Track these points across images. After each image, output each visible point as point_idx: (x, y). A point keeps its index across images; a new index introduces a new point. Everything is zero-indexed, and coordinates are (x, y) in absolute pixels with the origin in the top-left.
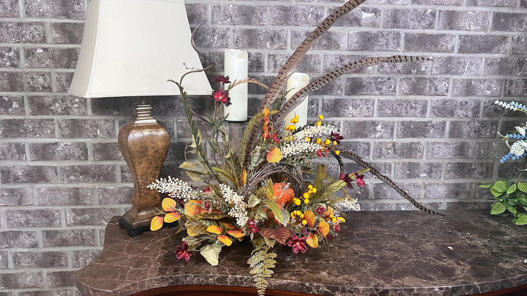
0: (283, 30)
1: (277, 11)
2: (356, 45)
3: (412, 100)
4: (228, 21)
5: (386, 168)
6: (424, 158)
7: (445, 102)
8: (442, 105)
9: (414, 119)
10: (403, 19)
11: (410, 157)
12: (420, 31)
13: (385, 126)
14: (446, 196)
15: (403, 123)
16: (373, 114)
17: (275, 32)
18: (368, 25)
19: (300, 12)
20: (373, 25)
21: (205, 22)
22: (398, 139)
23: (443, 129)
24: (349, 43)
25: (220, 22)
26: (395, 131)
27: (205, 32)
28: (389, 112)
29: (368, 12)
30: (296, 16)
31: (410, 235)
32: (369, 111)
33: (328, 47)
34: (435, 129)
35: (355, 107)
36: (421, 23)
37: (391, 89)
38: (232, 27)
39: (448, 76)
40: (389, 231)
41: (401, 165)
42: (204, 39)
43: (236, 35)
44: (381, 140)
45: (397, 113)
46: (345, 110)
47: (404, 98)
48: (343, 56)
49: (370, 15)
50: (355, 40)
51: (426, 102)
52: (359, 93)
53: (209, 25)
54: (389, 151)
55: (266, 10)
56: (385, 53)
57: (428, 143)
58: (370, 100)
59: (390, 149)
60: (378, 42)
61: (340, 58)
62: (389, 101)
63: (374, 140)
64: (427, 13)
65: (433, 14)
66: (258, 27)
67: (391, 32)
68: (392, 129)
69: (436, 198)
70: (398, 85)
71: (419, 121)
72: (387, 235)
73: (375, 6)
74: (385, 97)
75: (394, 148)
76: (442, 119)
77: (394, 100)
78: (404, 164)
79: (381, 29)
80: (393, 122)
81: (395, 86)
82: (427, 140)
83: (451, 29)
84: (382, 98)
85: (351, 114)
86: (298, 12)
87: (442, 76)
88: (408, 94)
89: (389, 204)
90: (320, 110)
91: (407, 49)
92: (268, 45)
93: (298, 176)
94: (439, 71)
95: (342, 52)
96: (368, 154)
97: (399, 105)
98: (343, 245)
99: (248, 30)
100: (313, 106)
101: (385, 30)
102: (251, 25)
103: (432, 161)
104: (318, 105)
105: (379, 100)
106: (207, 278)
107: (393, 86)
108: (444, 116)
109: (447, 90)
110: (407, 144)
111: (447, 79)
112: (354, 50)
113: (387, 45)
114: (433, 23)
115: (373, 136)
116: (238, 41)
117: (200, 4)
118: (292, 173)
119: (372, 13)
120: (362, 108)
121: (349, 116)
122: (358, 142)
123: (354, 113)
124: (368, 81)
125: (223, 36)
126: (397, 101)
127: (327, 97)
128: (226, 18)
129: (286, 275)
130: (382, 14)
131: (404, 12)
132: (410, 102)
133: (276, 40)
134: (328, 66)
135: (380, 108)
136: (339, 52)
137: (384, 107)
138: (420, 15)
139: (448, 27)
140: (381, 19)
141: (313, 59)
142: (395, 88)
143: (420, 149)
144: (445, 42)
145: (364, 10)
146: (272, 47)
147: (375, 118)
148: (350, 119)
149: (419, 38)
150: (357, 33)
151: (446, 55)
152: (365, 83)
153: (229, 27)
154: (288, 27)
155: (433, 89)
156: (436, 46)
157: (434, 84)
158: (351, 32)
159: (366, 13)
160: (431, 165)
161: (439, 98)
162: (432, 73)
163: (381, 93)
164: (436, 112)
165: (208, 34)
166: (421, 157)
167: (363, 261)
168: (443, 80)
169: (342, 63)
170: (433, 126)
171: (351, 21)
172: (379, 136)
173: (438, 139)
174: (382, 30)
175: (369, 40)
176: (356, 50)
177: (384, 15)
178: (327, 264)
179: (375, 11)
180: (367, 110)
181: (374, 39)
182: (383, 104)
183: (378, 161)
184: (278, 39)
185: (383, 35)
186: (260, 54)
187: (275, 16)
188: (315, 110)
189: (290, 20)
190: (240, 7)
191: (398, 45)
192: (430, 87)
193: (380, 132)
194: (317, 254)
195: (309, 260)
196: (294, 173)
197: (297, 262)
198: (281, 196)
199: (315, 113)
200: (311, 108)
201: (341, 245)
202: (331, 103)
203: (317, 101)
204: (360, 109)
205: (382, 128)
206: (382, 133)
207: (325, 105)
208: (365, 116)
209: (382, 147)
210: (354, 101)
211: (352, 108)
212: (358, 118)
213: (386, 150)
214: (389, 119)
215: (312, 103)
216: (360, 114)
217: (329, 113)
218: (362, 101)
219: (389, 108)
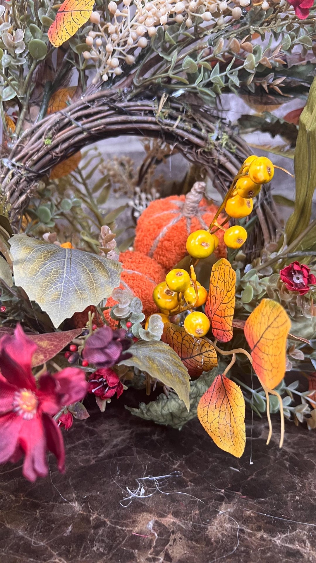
194: (292, 487)
195: (237, 516)
196: (218, 139)
197: (169, 520)
198: (165, 230)
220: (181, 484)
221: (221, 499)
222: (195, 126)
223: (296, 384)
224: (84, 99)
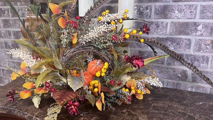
5: (204, 60)
13: (206, 26)
16: (195, 17)
28: (210, 15)
31: (201, 117)
32: (192, 14)
35: (180, 11)
40: (185, 109)
44: (201, 38)
46: (172, 14)
54: (208, 46)
58: (193, 5)
59: (209, 45)
62: (210, 6)
63: (195, 37)
68: (212, 29)
72: (180, 112)
74: (208, 2)
75: (212, 44)
84: (204, 4)
85: (176, 17)
89: (204, 87)
90: (153, 14)
93: (107, 56)
96: (189, 48)
98: (134, 113)
100: (148, 11)
104: (151, 10)
105: (201, 5)
106: (24, 115)
115: (195, 34)
118: (101, 54)
120: (186, 12)
121: (175, 18)
122: (181, 39)
123: (179, 16)
135: (202, 12)
137: (205, 11)
147: (197, 20)
148: (175, 20)
172: (200, 35)
180: (190, 14)
182: (205, 8)
183: (197, 54)
188: (149, 14)
193: (200, 31)
195: (96, 119)
196: (103, 53)
197: (86, 118)
198: (93, 68)
199: (149, 16)
200: (146, 12)
201: (132, 112)
202: (161, 8)
203: (150, 7)
204: (184, 13)
205: (202, 28)
206: (202, 32)
207: (156, 9)
208: (189, 18)
209: (202, 43)
210: (179, 7)
211: (177, 12)
212: (182, 20)
213: (205, 46)
214: (210, 21)
215: (147, 8)
216: (184, 17)
217: (159, 16)
218: (187, 6)
219: (210, 12)
220: (89, 114)
221: (94, 116)
222: (99, 51)
224: (78, 47)
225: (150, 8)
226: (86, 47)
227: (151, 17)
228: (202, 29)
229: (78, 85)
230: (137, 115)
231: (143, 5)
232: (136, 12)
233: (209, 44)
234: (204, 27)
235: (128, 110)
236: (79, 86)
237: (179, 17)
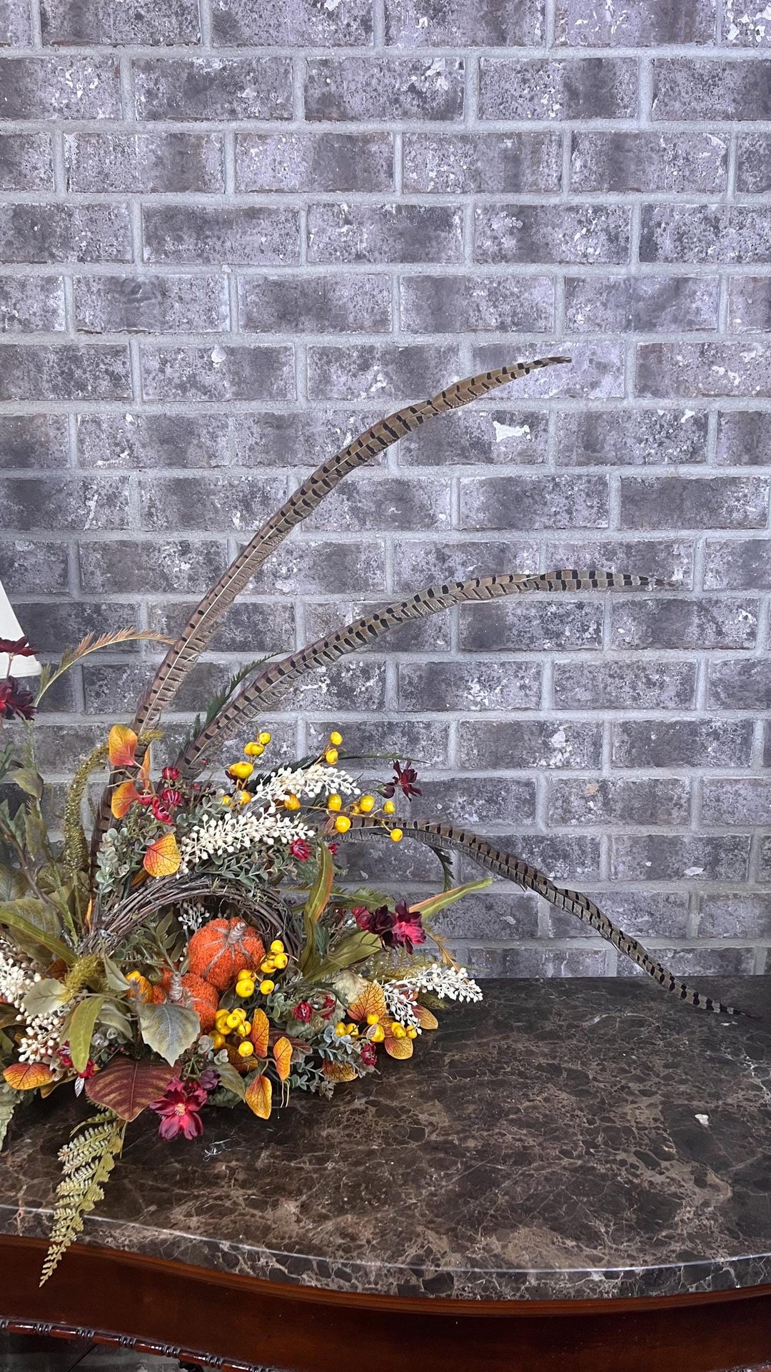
0: (275, 480)
1: (256, 429)
2: (481, 516)
3: (649, 663)
4: (125, 459)
5: (583, 852)
6: (694, 825)
7: (747, 667)
8: (740, 674)
9: (657, 715)
10: (612, 438)
11: (652, 819)
12: (664, 471)
13: (575, 734)
14: (762, 932)
15: (626, 727)
16: (538, 704)
17: (252, 485)
18: (512, 460)
19: (319, 429)
20: (528, 458)
21: (61, 462)
22: (616, 771)
23: (747, 741)
24: (463, 510)
25: (100, 463)
26: (606, 750)
27: (61, 491)
28: (584, 696)
29: (512, 423)
30: (309, 440)
31: (604, 1070)
32: (526, 695)
33: (405, 523)
34: (723, 743)
35: (487, 684)
36: (667, 448)
37: (587, 635)
38: (134, 475)
39: (753, 594)
40: (553, 1051)
41: (628, 843)
42: (59, 507)
43: (146, 496)
44: (565, 775)
45: (609, 701)
46: (460, 693)
47: (627, 657)
48: (447, 545)
49: (517, 431)
50: (478, 500)
51: (691, 666)
52: (495, 647)
53: (73, 471)
54: (591, 804)
55: (225, 426)
56: (564, 535)
57: (702, 781)
58: (527, 665)
59: (593, 798)
60: (545, 504)
61: (438, 551)
62: (582, 666)
63: (547, 774)
64: (683, 420)
65: (700, 424)
66: (206, 473)
67: (580, 477)
68: (597, 744)
69: (735, 936)
70: (608, 621)
71: (674, 720)
72: (540, 1067)
73: (532, 406)
74: (573, 655)
75: (605, 796)
76: (742, 715)
77: (598, 663)
78: (635, 841)
79: (551, 469)
80: (598, 726)
81: (599, 624)
82: (699, 772)
83: (755, 461)
84: (563, 659)
86: (315, 431)
87: (735, 594)
88: (637, 647)
90: (391, 692)
91: (629, 521)
92: (236, 521)
93: (271, 905)
94: (725, 581)
95: (443, 535)
96: (532, 814)
97: (611, 676)
98: (395, 1104)
99: (179, 482)
100: (371, 683)
101: (564, 470)
102: (185, 467)
103: (716, 832)
104: (382, 679)
105: (554, 665)
107: (593, 627)
108: (747, 707)
109: (752, 635)
110: (641, 784)
111: (750, 602)
112: (478, 530)
113: (569, 512)
114: (701, 448)
115: (544, 762)
116: (153, 510)
117: (44, 416)
118: (246, 898)
119: (522, 425)
120: (506, 686)
121: (473, 708)
122: (500, 780)
123: (486, 701)
124: (519, 612)
125: (111, 499)
126: (606, 665)
127: (405, 658)
128: (118, 450)
129: (178, 1213)
130: (552, 428)
131: (615, 421)
132: (644, 669)
133: (256, 506)
134: (406, 575)
135: (559, 688)
136: (434, 536)
137: (568, 684)
138: (662, 426)
139: (746, 458)
140: (551, 441)
141: (363, 557)
142: (597, 631)
143: (680, 798)
144: (738, 500)
145: (500, 417)
146: (247, 525)
147: (547, 714)
148: (474, 716)
149: (662, 491)
150: (482, 484)
151: (745, 535)
152: (510, 619)
153: (126, 473)
154: (289, 471)
155: (710, 630)
156: (713, 511)
157: (713, 617)
158: (465, 481)
159: (505, 427)
160: (715, 844)
161: (731, 655)
162: (706, 587)
163: (559, 645)
164: (722, 695)
165: (71, 495)
166: (685, 821)
167: (424, 1165)
168: (740, 607)
169: (446, 566)
170: (715, 735)
171: (463, 449)
172: (560, 764)
173: (731, 772)
174: (553, 470)
175: (518, 499)
176: (483, 529)
177: (559, 429)
178: (315, 1171)
179: (532, 420)
180: (522, 693)
181: (532, 496)
182: (568, 675)
183: (561, 831)
184: (262, 503)
185: (557, 485)
186: (214, 544)
187: (252, 441)
188: (377, 694)
189: (294, 452)
190: (154, 420)
191: (602, 511)
192: (700, 626)
193: (562, 751)
194: (303, 1136)
195: (272, 1156)
196: (254, 896)
197: (234, 1163)
198: (215, 959)
199: (377, 701)
200: (363, 689)
201: (388, 1102)
202: (418, 673)
203: (379, 668)
204: (502, 690)
205: (567, 741)
206: (567, 755)
207: (403, 678)
208: (518, 709)
209: (570, 793)
210: (483, 669)
211: (478, 687)
212: (495, 713)
213: (583, 802)
214: (586, 715)
215: (366, 673)
216: (504, 702)
217: (414, 701)
218: (507, 666)
219: (584, 686)
220: (238, 1144)
221: (262, 1148)
222: (237, 890)
223: (312, 1064)
225: (377, 672)
226: (191, 880)
227: (386, 704)
228: (564, 744)
229: (180, 1038)
230: (408, 1107)
231: (351, 663)
232: (324, 686)
233: (593, 796)
234: (571, 739)
235: (371, 1098)
236: (184, 1041)
237: (487, 704)
